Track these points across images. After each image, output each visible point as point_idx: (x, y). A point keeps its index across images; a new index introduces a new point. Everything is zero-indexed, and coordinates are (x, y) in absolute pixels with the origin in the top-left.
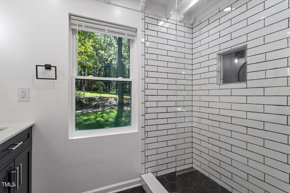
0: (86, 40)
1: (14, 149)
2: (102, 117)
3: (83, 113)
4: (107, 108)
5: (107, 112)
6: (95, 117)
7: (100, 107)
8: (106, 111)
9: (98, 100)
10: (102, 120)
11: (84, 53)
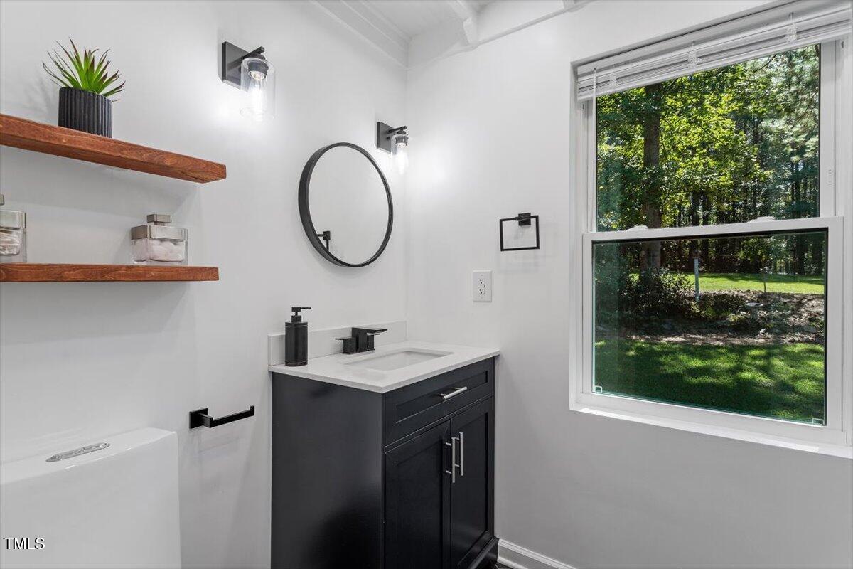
0: (707, 103)
1: (446, 397)
2: (766, 370)
3: (690, 346)
4: (796, 339)
5: (793, 352)
6: (733, 364)
7: (763, 330)
8: (789, 349)
9: (752, 305)
10: (764, 380)
11: (698, 147)
